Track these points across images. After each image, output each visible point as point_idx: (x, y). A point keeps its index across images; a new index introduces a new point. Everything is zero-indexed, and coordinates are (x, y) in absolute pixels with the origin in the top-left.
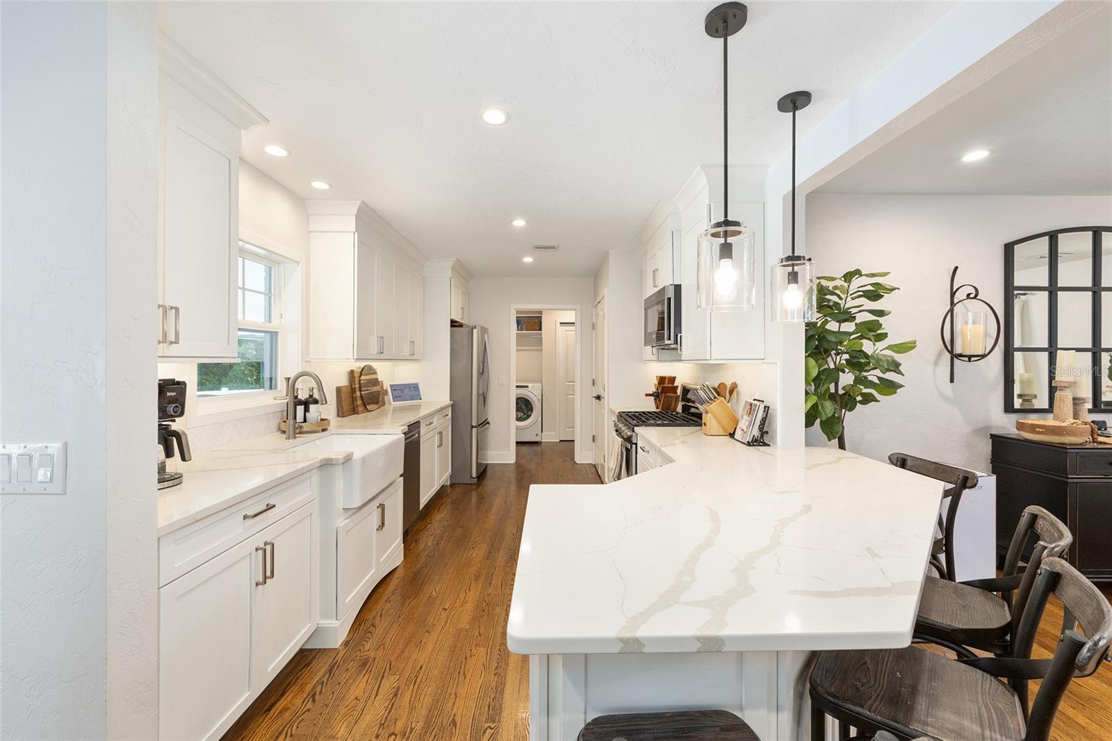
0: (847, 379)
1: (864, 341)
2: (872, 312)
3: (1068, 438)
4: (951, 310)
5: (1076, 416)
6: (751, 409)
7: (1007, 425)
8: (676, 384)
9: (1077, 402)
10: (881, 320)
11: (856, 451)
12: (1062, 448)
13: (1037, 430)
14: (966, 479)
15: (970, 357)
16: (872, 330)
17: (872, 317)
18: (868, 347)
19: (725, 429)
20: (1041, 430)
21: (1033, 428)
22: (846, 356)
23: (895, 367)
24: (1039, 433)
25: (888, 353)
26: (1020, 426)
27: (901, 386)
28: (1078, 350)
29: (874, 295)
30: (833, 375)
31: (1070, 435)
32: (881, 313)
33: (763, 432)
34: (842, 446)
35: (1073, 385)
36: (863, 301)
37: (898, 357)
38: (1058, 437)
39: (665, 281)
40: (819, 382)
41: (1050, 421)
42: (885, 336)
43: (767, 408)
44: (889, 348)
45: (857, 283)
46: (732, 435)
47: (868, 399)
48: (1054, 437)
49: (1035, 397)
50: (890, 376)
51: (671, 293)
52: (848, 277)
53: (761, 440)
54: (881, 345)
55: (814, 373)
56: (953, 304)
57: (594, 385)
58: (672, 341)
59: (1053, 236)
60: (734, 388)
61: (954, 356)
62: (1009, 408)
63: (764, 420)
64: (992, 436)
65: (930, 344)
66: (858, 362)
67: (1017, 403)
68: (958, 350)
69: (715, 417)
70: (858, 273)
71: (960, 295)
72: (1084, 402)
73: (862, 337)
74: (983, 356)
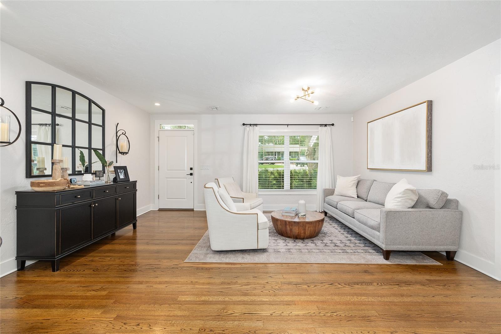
3: (56, 187)
5: (63, 176)
7: (25, 185)
9: (63, 170)
12: (52, 193)
13: (41, 185)
20: (43, 185)
21: (38, 185)
24: (42, 186)
26: (32, 184)
31: (58, 186)
35: (61, 161)
38: (51, 188)
41: (49, 180)
48: (50, 188)
49: (46, 169)
64: (17, 193)
67: (35, 172)
72: (67, 170)
74: (9, 144)
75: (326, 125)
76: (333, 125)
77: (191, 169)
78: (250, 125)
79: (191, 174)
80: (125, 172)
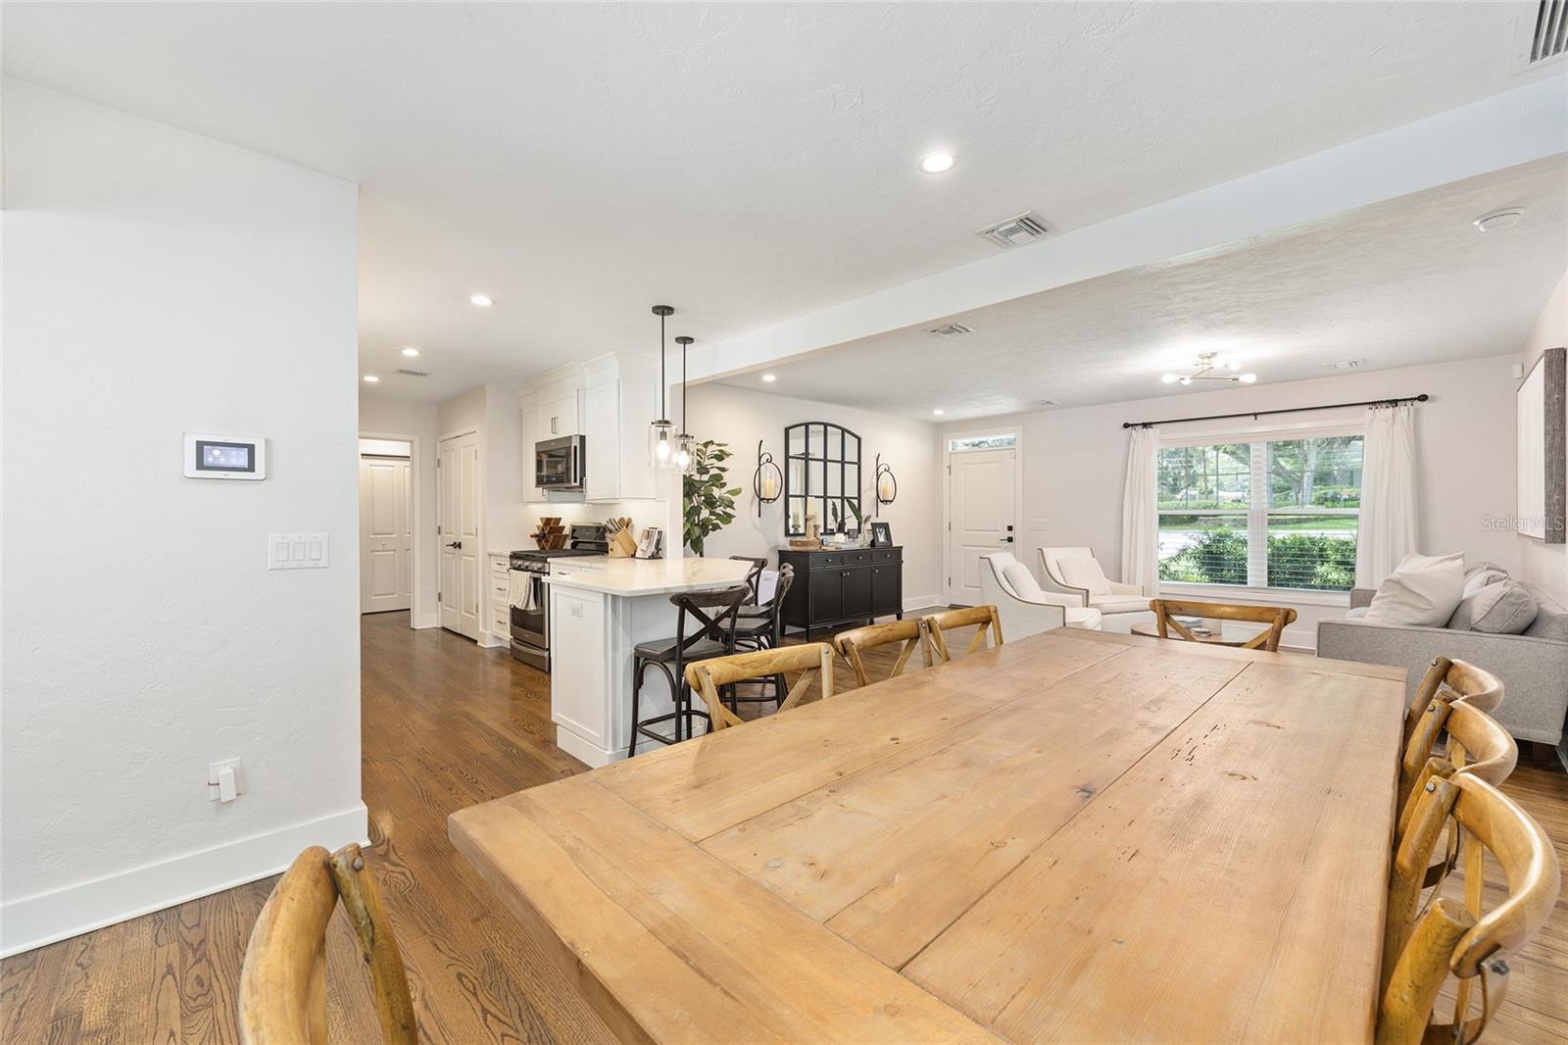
0: (705, 513)
1: (714, 488)
2: (718, 468)
3: (810, 547)
4: (759, 469)
5: (814, 535)
6: (648, 535)
7: (785, 544)
8: (561, 524)
9: (816, 527)
10: (723, 474)
11: (711, 556)
12: (807, 554)
14: (763, 562)
15: (768, 500)
16: (717, 480)
17: (718, 472)
18: (716, 492)
19: (627, 553)
20: (799, 544)
21: (796, 544)
22: (703, 498)
23: (730, 504)
24: (799, 546)
25: (728, 495)
26: (791, 543)
27: (734, 517)
28: (816, 497)
29: (720, 457)
30: (696, 510)
32: (723, 470)
33: (658, 549)
34: (701, 555)
35: (814, 517)
36: (714, 461)
37: (733, 498)
38: (806, 548)
39: (567, 429)
40: (690, 514)
41: (804, 539)
42: (725, 484)
43: (660, 533)
44: (728, 492)
45: (711, 448)
46: (633, 556)
47: (716, 527)
48: (804, 547)
49: (801, 526)
50: (728, 510)
51: (576, 442)
52: (706, 445)
53: (656, 555)
54: (724, 490)
55: (688, 509)
56: (760, 465)
57: (439, 533)
58: (578, 484)
59: (807, 425)
60: (630, 520)
61: (761, 499)
62: (787, 534)
63: (658, 541)
64: (780, 551)
65: (748, 492)
66: (710, 502)
67: (791, 529)
68: (762, 496)
69: (620, 543)
70: (712, 442)
71: (763, 460)
72: (819, 528)
73: (713, 485)
74: (775, 500)
75: (1395, 402)
76: (1423, 398)
77: (1010, 528)
78: (1145, 425)
79: (1010, 540)
80: (886, 533)
